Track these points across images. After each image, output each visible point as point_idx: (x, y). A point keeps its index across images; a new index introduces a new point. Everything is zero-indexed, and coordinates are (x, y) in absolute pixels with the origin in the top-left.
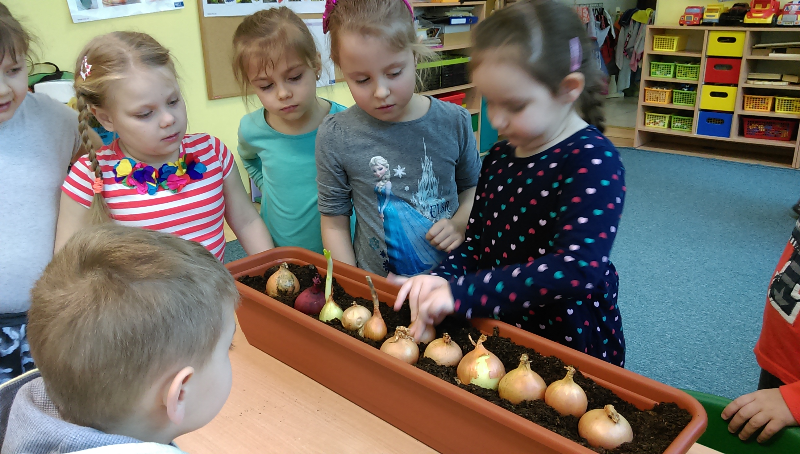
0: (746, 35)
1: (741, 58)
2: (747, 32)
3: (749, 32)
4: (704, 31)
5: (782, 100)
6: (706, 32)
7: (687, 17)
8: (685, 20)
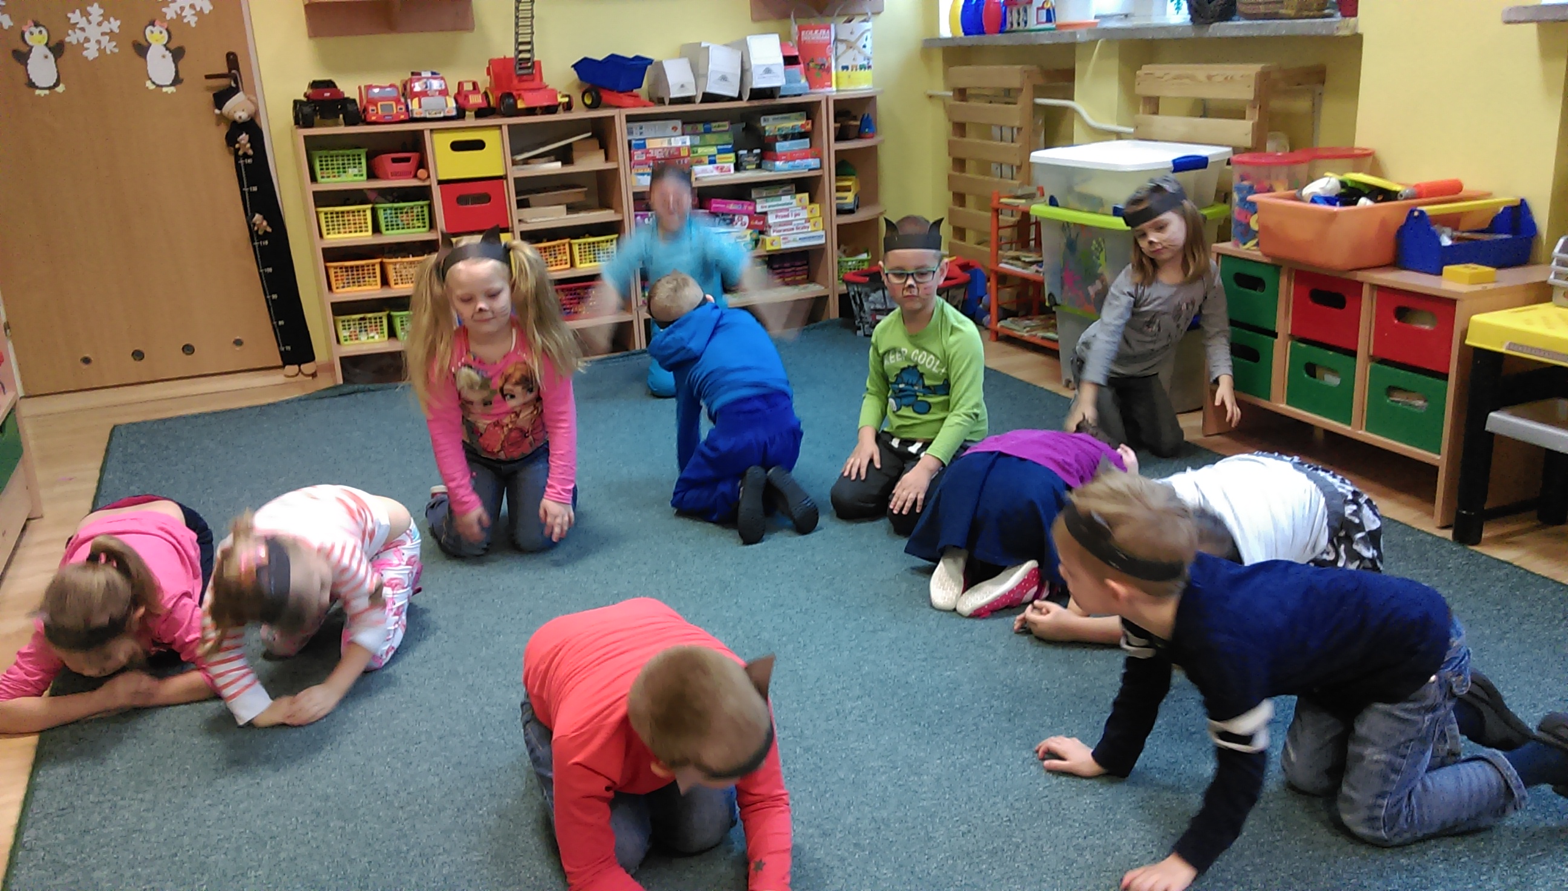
0: (502, 133)
1: (504, 177)
2: (503, 127)
3: (507, 126)
4: (422, 132)
5: (585, 244)
6: (427, 134)
7: (381, 105)
8: (380, 112)
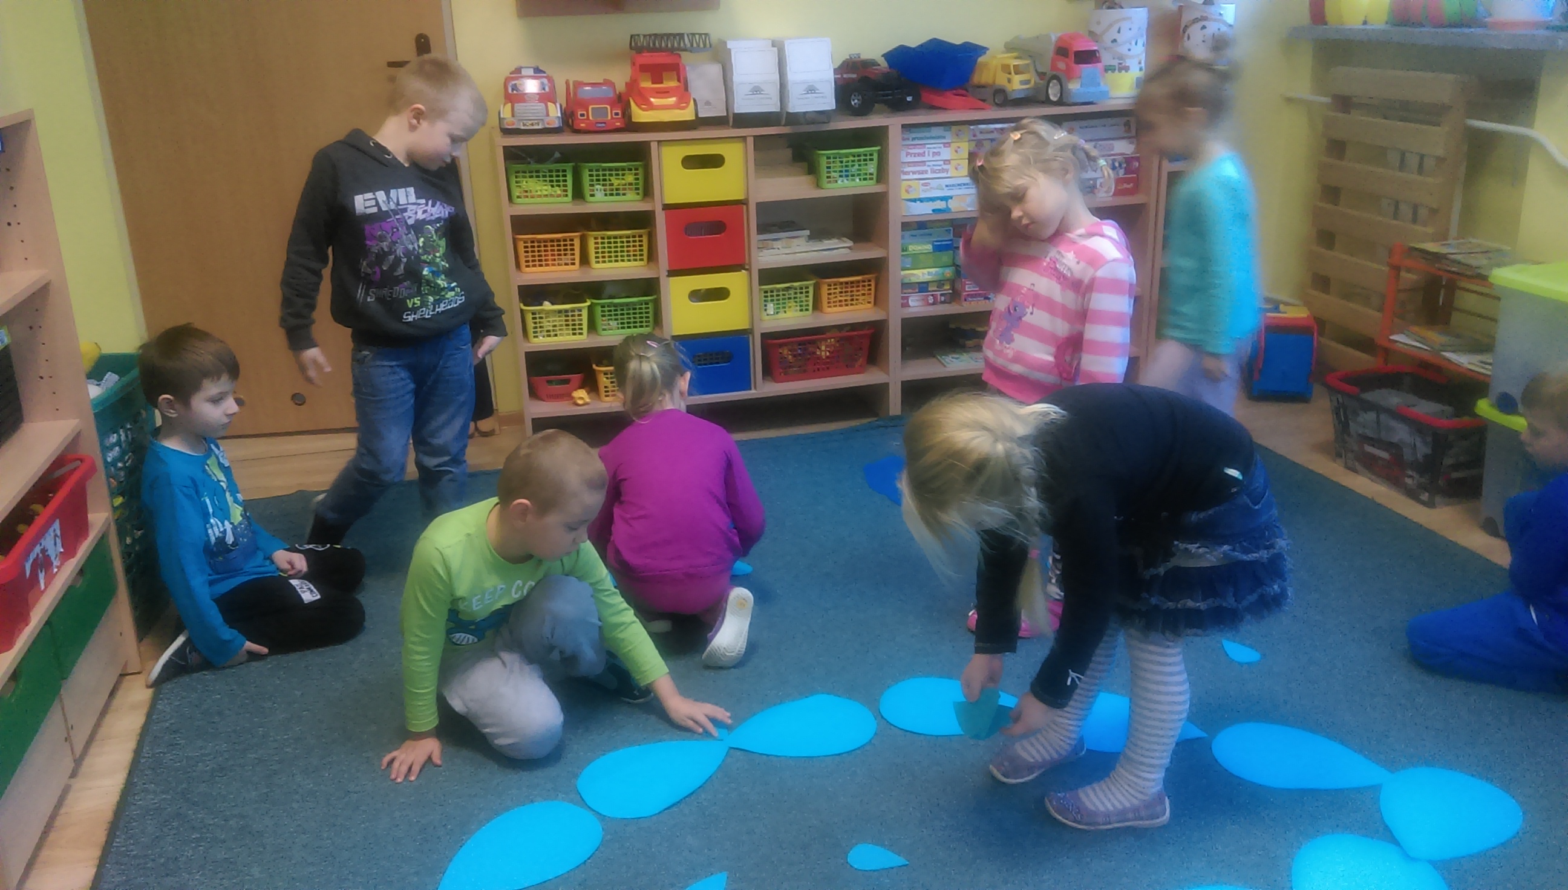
0: (746, 147)
1: (743, 202)
2: (748, 138)
3: (752, 138)
4: (646, 145)
6: (654, 146)
7: (592, 108)
8: (591, 118)
